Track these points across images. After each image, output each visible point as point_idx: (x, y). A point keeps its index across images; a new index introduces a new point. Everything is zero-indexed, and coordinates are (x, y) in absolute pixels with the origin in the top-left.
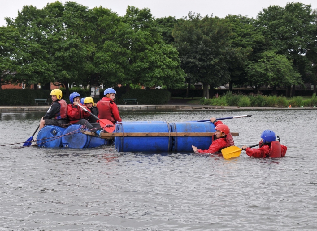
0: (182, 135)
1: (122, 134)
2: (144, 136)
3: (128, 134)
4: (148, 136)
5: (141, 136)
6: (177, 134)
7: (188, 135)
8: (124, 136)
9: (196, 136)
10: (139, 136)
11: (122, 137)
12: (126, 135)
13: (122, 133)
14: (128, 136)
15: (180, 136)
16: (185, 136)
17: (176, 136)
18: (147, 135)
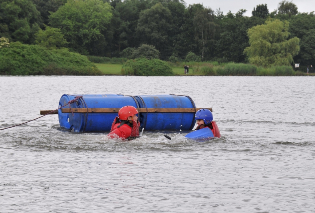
0: (153, 111)
1: (87, 110)
2: (111, 112)
3: (93, 110)
4: (116, 112)
5: (107, 112)
6: (147, 110)
7: (159, 111)
8: (89, 112)
9: (168, 112)
10: (106, 112)
11: (86, 113)
12: (91, 111)
13: (86, 108)
14: (93, 112)
15: (151, 112)
16: (156, 112)
17: (146, 113)
18: (114, 111)
